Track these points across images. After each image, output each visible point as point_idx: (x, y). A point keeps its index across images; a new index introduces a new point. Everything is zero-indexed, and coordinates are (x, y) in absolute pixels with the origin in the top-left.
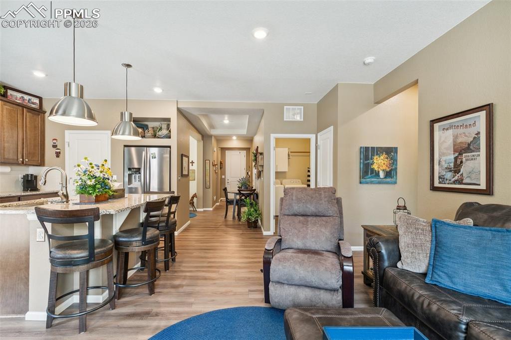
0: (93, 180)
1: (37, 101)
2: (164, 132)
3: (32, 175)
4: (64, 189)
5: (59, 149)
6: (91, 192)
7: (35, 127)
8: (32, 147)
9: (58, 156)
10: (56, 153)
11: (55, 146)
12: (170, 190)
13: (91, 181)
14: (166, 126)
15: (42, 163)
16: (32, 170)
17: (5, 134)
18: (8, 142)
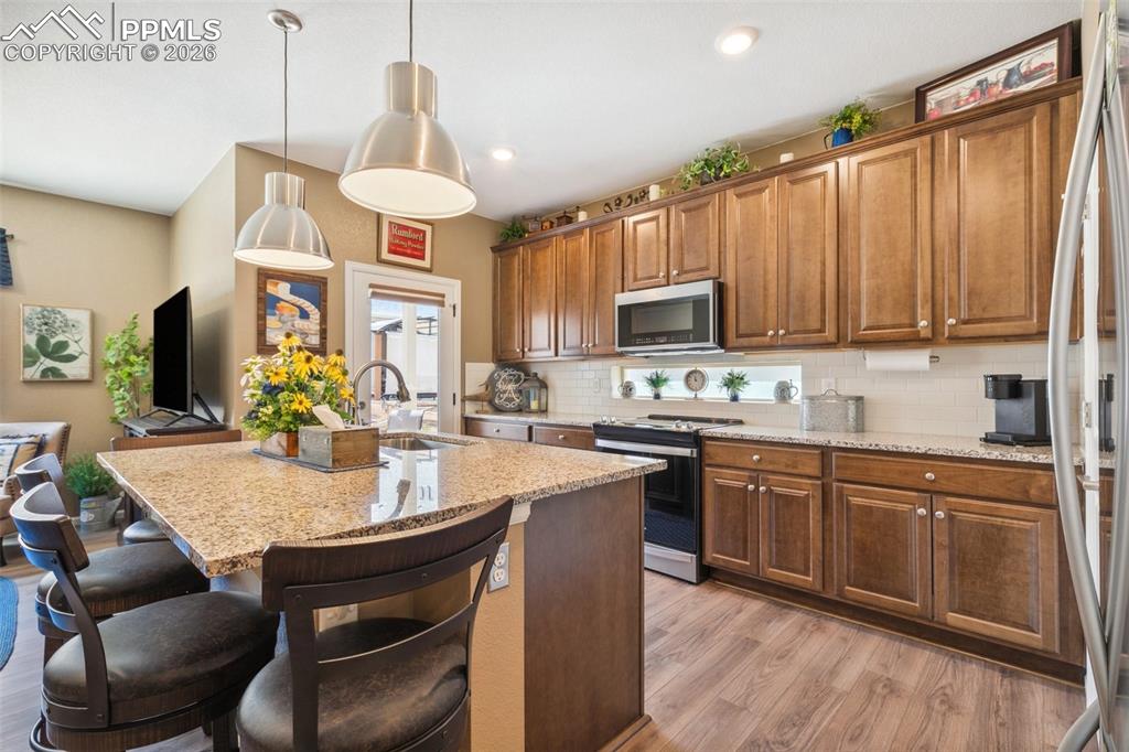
17: (864, 251)
18: (874, 273)
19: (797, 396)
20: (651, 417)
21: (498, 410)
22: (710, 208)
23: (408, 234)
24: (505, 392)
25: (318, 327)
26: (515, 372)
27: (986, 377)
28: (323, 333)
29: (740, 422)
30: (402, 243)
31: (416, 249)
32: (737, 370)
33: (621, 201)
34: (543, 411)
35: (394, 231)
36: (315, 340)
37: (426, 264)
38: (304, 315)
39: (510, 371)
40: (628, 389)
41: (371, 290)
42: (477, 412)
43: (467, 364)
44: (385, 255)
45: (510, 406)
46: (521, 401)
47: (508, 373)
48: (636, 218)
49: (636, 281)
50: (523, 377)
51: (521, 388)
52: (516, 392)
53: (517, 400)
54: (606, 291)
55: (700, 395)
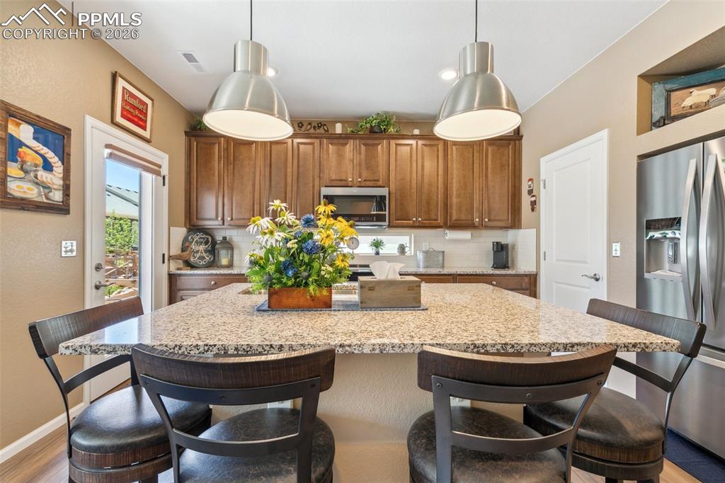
5: (533, 196)
8: (497, 200)
9: (533, 209)
10: (532, 202)
11: (530, 192)
15: (517, 225)
17: (454, 185)
18: (458, 196)
21: (192, 267)
22: (379, 147)
23: (135, 103)
24: (198, 252)
25: (61, 182)
26: (204, 236)
27: (493, 242)
28: (66, 189)
30: (131, 110)
31: (140, 119)
32: (379, 238)
33: (303, 125)
34: (230, 266)
35: (126, 97)
36: (57, 196)
37: (146, 134)
38: (48, 166)
39: (200, 235)
41: (108, 151)
42: (178, 269)
43: (171, 228)
44: (119, 119)
45: (202, 263)
46: (210, 259)
47: (199, 237)
48: (330, 141)
49: (332, 180)
50: (210, 240)
51: (209, 249)
52: (206, 251)
53: (208, 258)
54: (307, 184)
55: (355, 251)
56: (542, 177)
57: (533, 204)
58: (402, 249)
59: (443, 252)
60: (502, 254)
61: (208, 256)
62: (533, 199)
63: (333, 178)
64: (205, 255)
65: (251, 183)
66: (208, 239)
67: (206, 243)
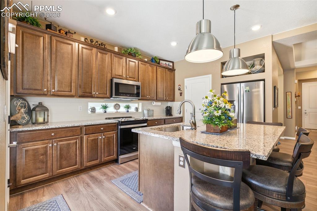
0: (220, 111)
1: (171, 64)
2: (258, 67)
3: (169, 106)
4: (193, 118)
5: (181, 91)
6: (217, 123)
7: (171, 79)
8: (170, 91)
9: (181, 95)
10: (180, 93)
11: (179, 89)
12: (264, 121)
13: (218, 112)
14: (259, 62)
15: (173, 100)
16: (169, 104)
19: (140, 110)
20: (106, 119)
26: (23, 102)
27: (166, 107)
29: (131, 117)
33: (93, 41)
34: (44, 123)
40: (93, 110)
45: (24, 122)
46: (28, 118)
47: (20, 102)
48: (115, 55)
49: (116, 75)
50: (27, 105)
51: (27, 111)
52: (25, 113)
53: (27, 118)
54: (104, 75)
55: (118, 111)
56: (185, 85)
57: (181, 94)
58: (137, 109)
59: (153, 110)
60: (169, 111)
61: (27, 117)
62: (181, 92)
63: (116, 74)
64: (25, 116)
65: (69, 69)
66: (25, 104)
67: (25, 107)
